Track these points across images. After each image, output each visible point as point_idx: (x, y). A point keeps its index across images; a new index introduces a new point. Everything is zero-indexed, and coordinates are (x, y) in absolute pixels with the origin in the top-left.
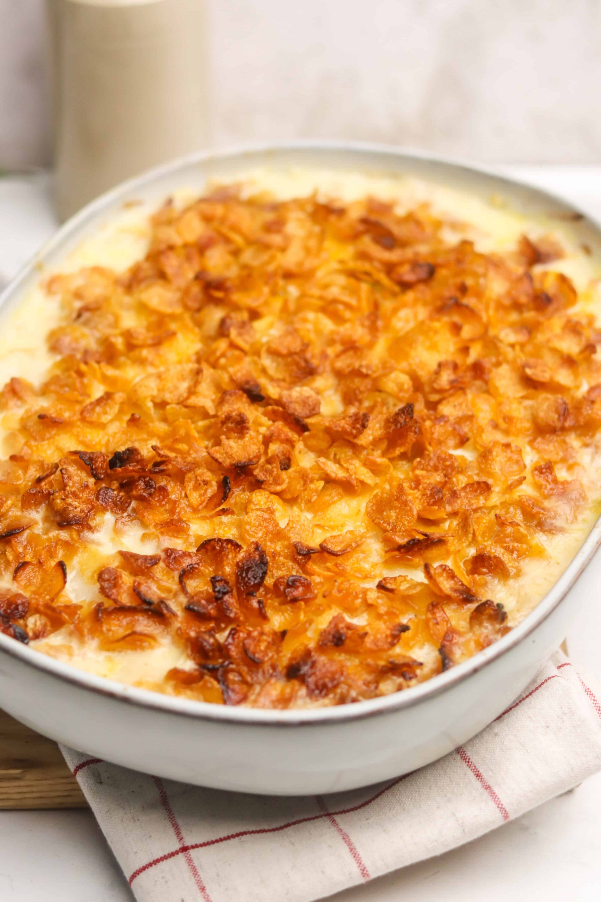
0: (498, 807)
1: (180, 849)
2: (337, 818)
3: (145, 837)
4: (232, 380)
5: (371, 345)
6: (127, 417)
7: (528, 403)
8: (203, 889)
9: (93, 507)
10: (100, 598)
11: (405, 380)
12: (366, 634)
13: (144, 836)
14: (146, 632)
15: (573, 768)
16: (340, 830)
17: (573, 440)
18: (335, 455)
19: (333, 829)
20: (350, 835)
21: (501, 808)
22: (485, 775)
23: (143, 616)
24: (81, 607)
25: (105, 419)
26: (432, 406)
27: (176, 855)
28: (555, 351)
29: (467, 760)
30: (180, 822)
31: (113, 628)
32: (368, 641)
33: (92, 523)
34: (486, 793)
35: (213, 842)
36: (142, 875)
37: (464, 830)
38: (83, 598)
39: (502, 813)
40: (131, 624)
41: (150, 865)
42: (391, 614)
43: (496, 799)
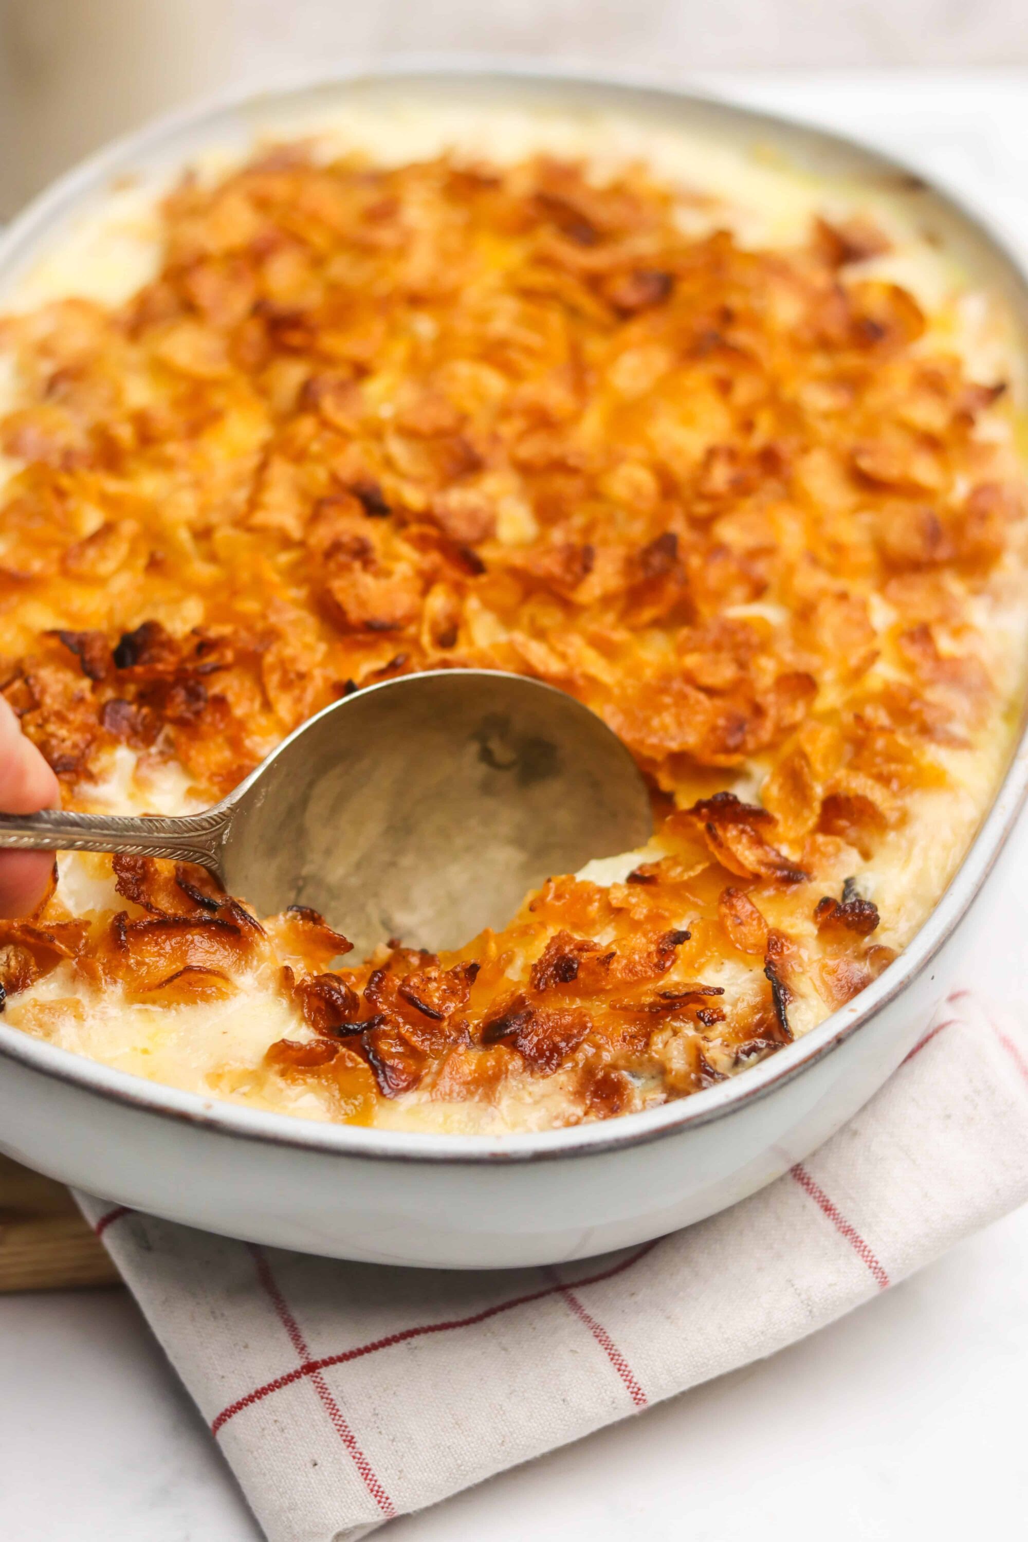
0: (870, 1267)
1: (303, 1367)
2: (580, 1295)
3: (238, 1347)
4: (334, 479)
5: (576, 417)
6: (142, 562)
7: (866, 518)
8: (350, 1441)
9: (94, 739)
10: (120, 904)
11: (645, 480)
12: (613, 955)
13: (235, 1345)
14: (208, 965)
15: (998, 1190)
16: (587, 1319)
17: (954, 585)
18: (532, 621)
19: (574, 1317)
20: (606, 1329)
21: (875, 1268)
22: (839, 1208)
23: (201, 935)
24: (88, 923)
25: (106, 567)
26: (703, 524)
27: (296, 1380)
28: (904, 426)
29: (805, 1181)
30: (297, 1315)
31: (147, 960)
32: (617, 966)
33: (94, 768)
34: (846, 1241)
35: (360, 1352)
36: (237, 1418)
37: (811, 1312)
38: (90, 906)
39: (877, 1278)
40: (181, 952)
41: (251, 1399)
42: (655, 918)
43: (866, 1253)
